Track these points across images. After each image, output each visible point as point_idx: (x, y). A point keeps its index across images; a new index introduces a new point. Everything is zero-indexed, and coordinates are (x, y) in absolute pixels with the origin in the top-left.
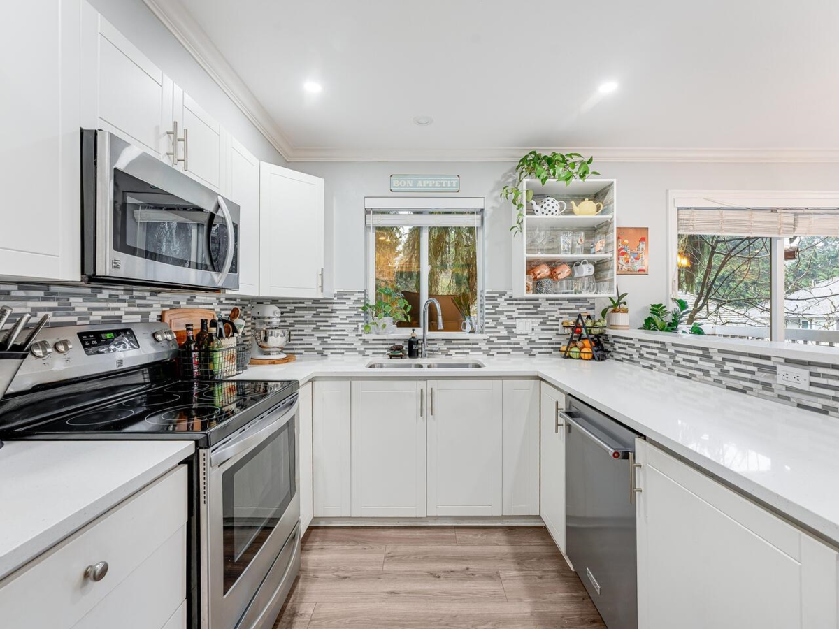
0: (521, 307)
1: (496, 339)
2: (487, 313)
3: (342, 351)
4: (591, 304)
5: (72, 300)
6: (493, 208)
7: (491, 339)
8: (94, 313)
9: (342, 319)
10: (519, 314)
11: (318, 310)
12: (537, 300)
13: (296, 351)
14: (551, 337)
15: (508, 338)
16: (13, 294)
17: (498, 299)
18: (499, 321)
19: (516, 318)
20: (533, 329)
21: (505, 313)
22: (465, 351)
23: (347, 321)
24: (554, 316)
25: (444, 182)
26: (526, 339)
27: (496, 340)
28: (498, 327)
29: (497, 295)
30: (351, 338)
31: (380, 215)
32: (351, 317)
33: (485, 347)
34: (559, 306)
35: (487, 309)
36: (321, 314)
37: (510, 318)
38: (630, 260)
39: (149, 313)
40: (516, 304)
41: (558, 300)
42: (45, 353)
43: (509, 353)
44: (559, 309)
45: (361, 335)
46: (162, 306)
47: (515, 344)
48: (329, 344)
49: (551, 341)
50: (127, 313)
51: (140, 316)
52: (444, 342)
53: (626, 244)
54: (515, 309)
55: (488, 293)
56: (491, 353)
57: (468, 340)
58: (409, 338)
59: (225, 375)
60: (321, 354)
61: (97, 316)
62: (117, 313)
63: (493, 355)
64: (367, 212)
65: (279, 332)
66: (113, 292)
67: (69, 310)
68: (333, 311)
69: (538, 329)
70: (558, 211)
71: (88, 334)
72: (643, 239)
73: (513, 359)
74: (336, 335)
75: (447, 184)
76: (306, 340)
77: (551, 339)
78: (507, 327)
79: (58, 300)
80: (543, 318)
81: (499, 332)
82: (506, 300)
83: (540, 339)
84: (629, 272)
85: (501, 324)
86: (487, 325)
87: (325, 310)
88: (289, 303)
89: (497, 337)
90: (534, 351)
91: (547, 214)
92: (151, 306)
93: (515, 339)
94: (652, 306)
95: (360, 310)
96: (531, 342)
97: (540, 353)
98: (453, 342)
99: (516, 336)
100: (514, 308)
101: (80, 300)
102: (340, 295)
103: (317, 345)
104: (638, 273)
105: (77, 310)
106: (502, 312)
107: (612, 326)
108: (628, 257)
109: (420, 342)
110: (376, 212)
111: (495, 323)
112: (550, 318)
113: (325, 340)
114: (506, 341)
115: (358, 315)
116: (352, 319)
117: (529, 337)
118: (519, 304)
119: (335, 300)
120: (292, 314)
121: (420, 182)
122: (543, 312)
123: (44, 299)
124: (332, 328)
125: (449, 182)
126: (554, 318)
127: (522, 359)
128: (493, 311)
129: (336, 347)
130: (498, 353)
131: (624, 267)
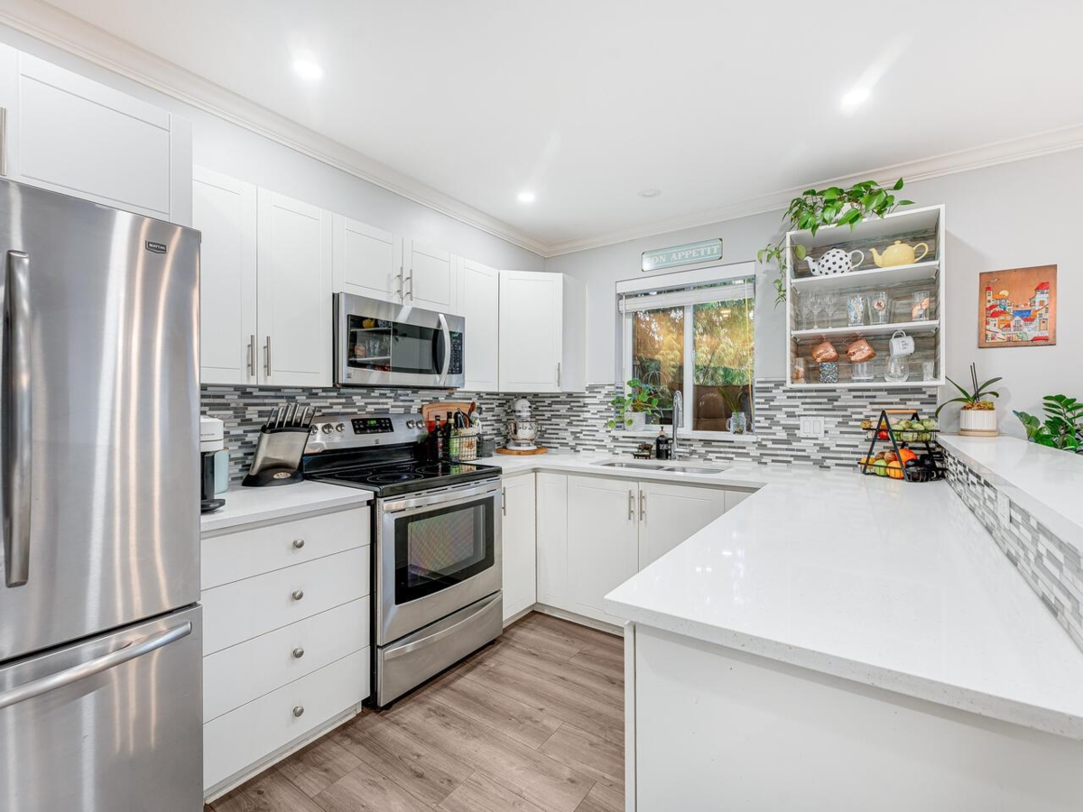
0: (808, 400)
1: (771, 442)
2: (758, 409)
3: (594, 447)
4: (930, 396)
5: (354, 398)
6: (766, 272)
7: (764, 443)
8: (369, 406)
9: (593, 414)
10: (805, 410)
11: (572, 404)
12: (834, 391)
13: (552, 445)
14: (858, 443)
15: (787, 442)
16: (320, 394)
17: (774, 391)
18: (775, 419)
19: (799, 416)
20: (826, 432)
21: (784, 409)
22: (728, 456)
23: (597, 416)
24: (861, 413)
25: (702, 251)
26: (815, 445)
27: (770, 444)
28: (773, 428)
29: (772, 385)
30: (602, 434)
31: (633, 299)
32: (602, 412)
33: (755, 452)
34: (871, 400)
35: (758, 403)
36: (575, 409)
37: (791, 415)
38: (1012, 323)
39: (411, 407)
40: (799, 397)
41: (868, 390)
42: (330, 432)
43: (790, 462)
44: (871, 403)
45: (610, 432)
46: (422, 401)
47: (798, 450)
48: (581, 440)
49: (856, 450)
50: (393, 407)
51: (403, 409)
52: (702, 443)
53: (1003, 298)
54: (799, 404)
55: (758, 382)
56: (763, 461)
57: (733, 442)
58: (657, 436)
59: (463, 459)
60: (573, 448)
61: (371, 408)
62: (385, 407)
63: (766, 463)
64: (620, 297)
65: (527, 425)
66: (382, 392)
67: (353, 404)
68: (585, 405)
69: (835, 431)
70: (850, 264)
71: (358, 420)
72: (1042, 287)
73: (795, 471)
74: (588, 430)
75: (706, 252)
76: (562, 434)
77: (857, 446)
78: (786, 428)
79: (345, 398)
80: (843, 416)
81: (775, 434)
82: (784, 391)
83: (837, 446)
84: (1012, 343)
85: (778, 424)
86: (757, 424)
87: (578, 404)
88: (547, 397)
89: (772, 440)
90: (828, 462)
91: (827, 274)
92: (413, 401)
93: (799, 444)
94: (1046, 398)
95: (610, 404)
96: (823, 448)
97: (837, 465)
98: (713, 443)
99: (799, 439)
100: (798, 402)
101: (360, 397)
102: (592, 388)
103: (570, 440)
104: (1031, 343)
105: (357, 404)
106: (779, 408)
107: (962, 430)
108: (1009, 318)
109: (670, 442)
110: (629, 296)
111: (769, 421)
112: (854, 417)
113: (578, 435)
114: (785, 446)
115: (608, 410)
116: (601, 414)
117: (821, 442)
118: (806, 397)
119: (587, 394)
120: (549, 408)
121: (674, 255)
122: (844, 408)
123: (337, 397)
124: (584, 423)
125: (709, 248)
126: (862, 417)
127: (810, 472)
128: (767, 406)
129: (587, 442)
130: (773, 461)
131: (1000, 335)
